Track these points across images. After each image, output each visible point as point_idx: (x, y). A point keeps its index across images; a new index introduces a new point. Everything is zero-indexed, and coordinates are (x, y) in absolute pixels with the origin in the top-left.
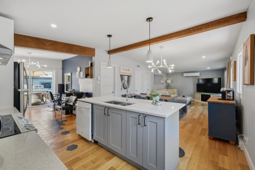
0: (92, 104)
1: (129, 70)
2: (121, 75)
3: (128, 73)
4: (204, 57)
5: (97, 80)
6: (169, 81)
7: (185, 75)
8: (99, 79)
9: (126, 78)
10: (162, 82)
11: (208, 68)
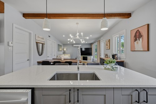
0: (33, 90)
1: (43, 39)
2: (36, 42)
3: (42, 41)
4: (91, 36)
5: (8, 45)
6: (65, 49)
7: (74, 45)
8: (10, 44)
9: (40, 45)
10: (60, 49)
11: (86, 42)
